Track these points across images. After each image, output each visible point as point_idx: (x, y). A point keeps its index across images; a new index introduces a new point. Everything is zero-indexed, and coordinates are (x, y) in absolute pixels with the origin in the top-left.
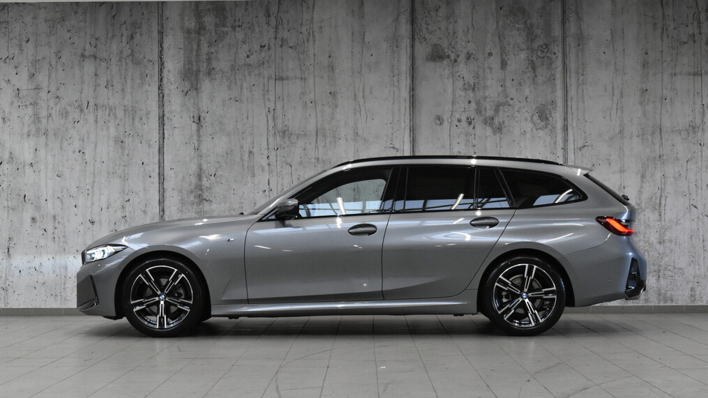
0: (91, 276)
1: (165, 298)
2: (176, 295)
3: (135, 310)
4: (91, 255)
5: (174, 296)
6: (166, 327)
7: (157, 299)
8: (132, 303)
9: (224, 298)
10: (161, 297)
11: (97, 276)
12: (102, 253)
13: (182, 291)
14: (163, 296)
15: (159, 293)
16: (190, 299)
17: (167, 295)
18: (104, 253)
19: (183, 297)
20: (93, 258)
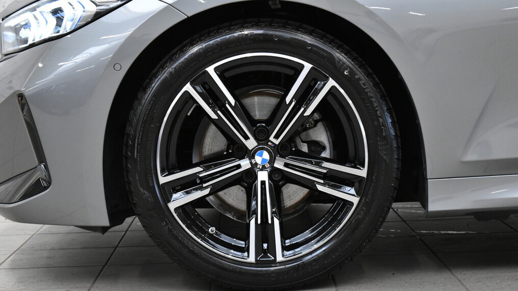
0: (21, 96)
1: (272, 161)
2: (305, 148)
3: (172, 206)
4: (16, 30)
5: (299, 154)
6: (279, 258)
7: (245, 164)
8: (163, 180)
9: (471, 157)
10: (258, 159)
11: (41, 94)
12: (53, 20)
13: (321, 135)
14: (266, 155)
15: (251, 143)
16: (358, 163)
17: (278, 151)
18: (60, 20)
19: (326, 154)
20: (26, 41)
